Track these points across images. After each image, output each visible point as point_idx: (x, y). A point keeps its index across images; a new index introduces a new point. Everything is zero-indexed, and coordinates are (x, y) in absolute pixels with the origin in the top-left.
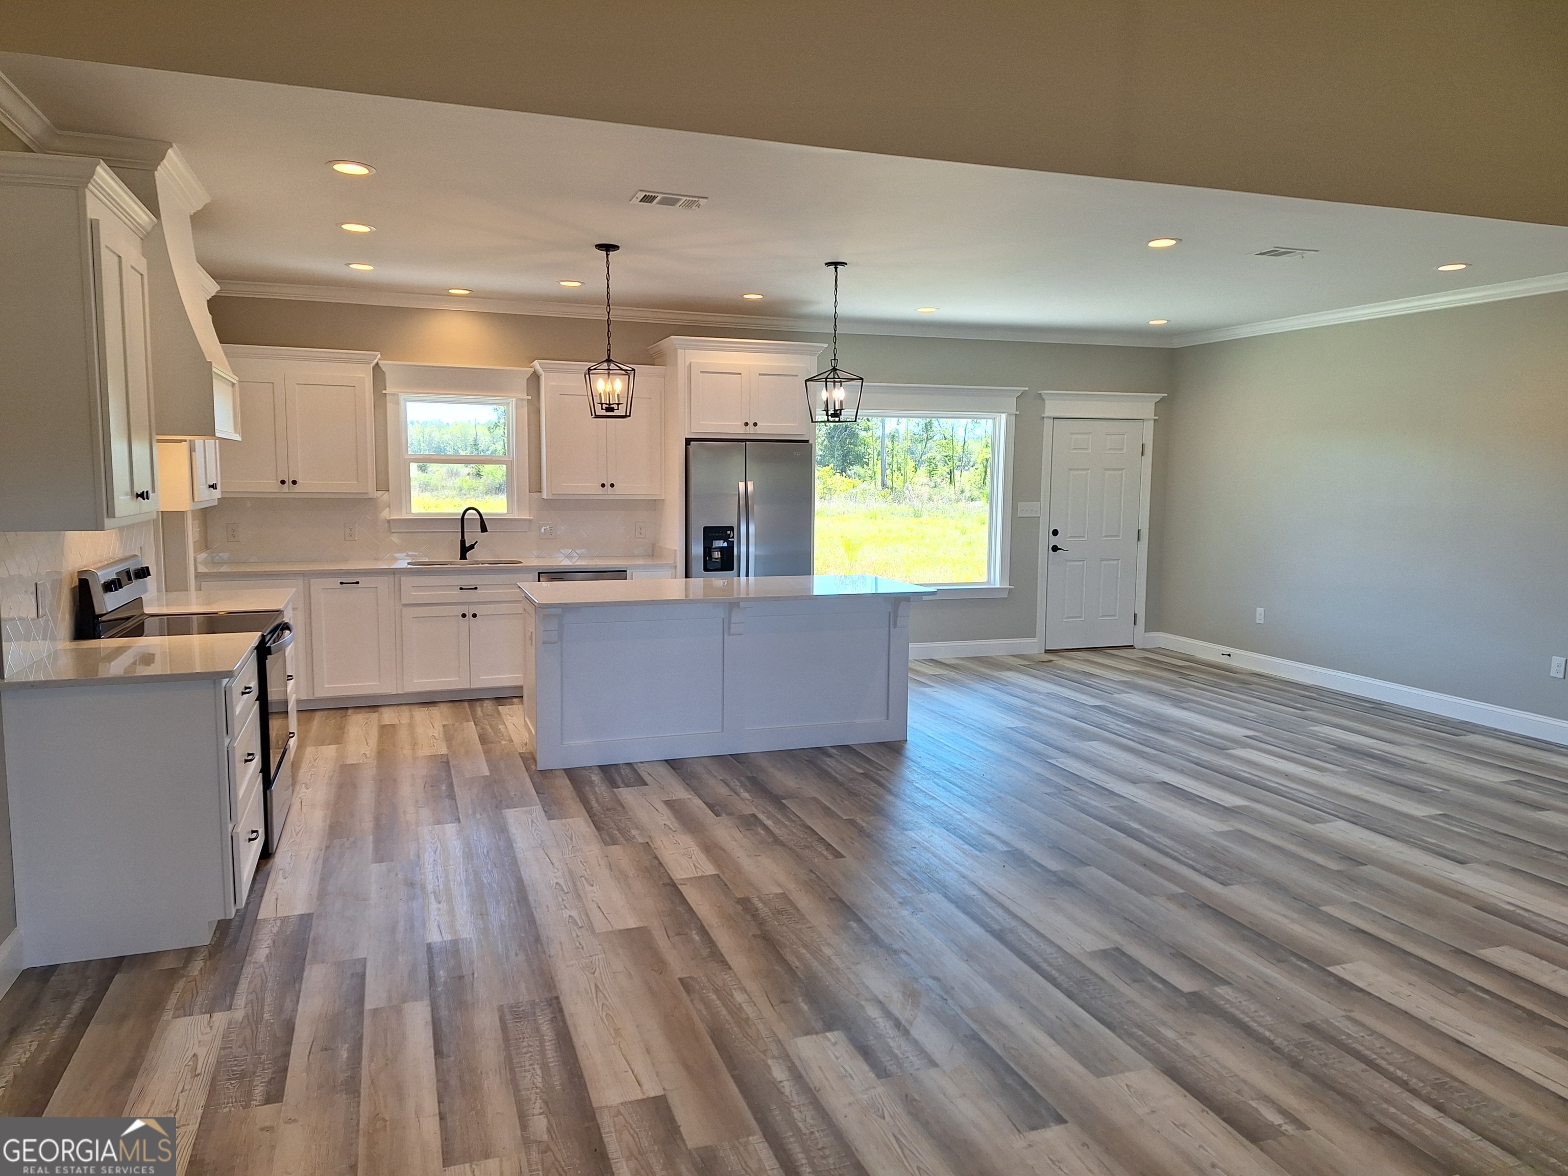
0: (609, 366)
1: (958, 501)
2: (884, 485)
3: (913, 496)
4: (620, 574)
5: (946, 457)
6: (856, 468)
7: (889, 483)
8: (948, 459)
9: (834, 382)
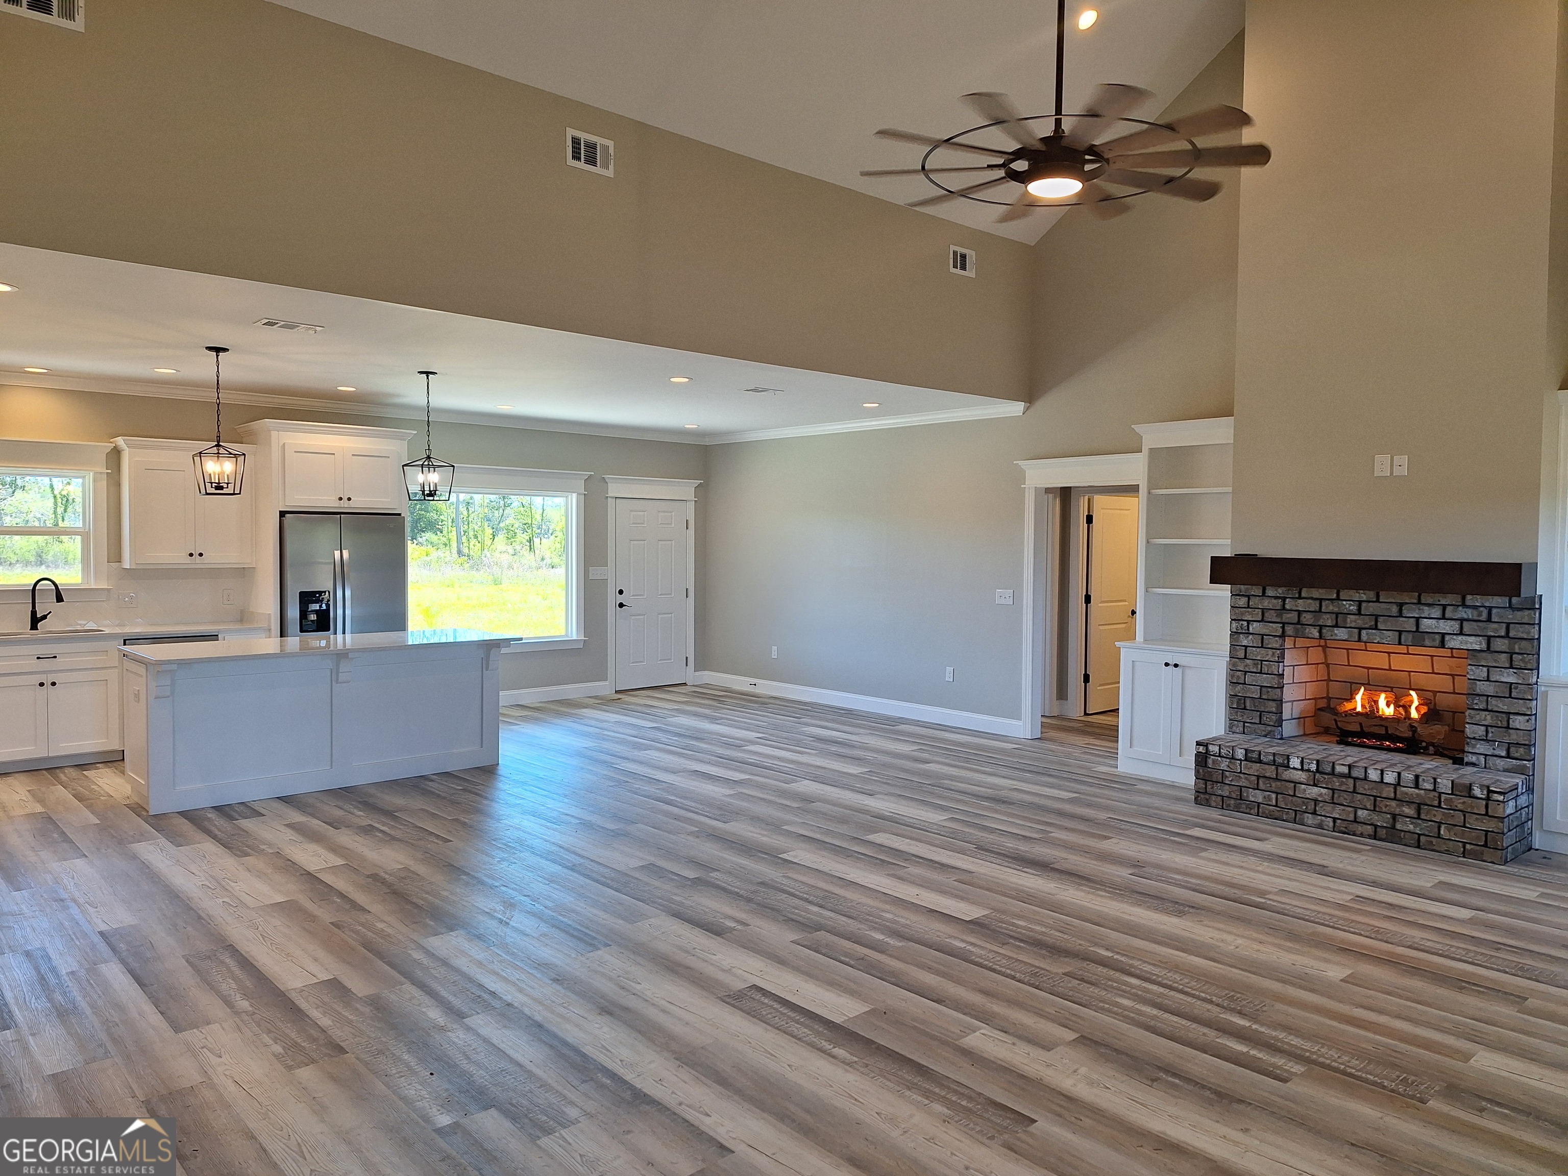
0: (218, 450)
1: (539, 568)
2: (460, 553)
3: (492, 564)
4: (214, 637)
5: (525, 524)
6: (429, 535)
7: (466, 551)
8: (527, 526)
9: (429, 468)
